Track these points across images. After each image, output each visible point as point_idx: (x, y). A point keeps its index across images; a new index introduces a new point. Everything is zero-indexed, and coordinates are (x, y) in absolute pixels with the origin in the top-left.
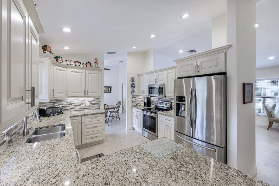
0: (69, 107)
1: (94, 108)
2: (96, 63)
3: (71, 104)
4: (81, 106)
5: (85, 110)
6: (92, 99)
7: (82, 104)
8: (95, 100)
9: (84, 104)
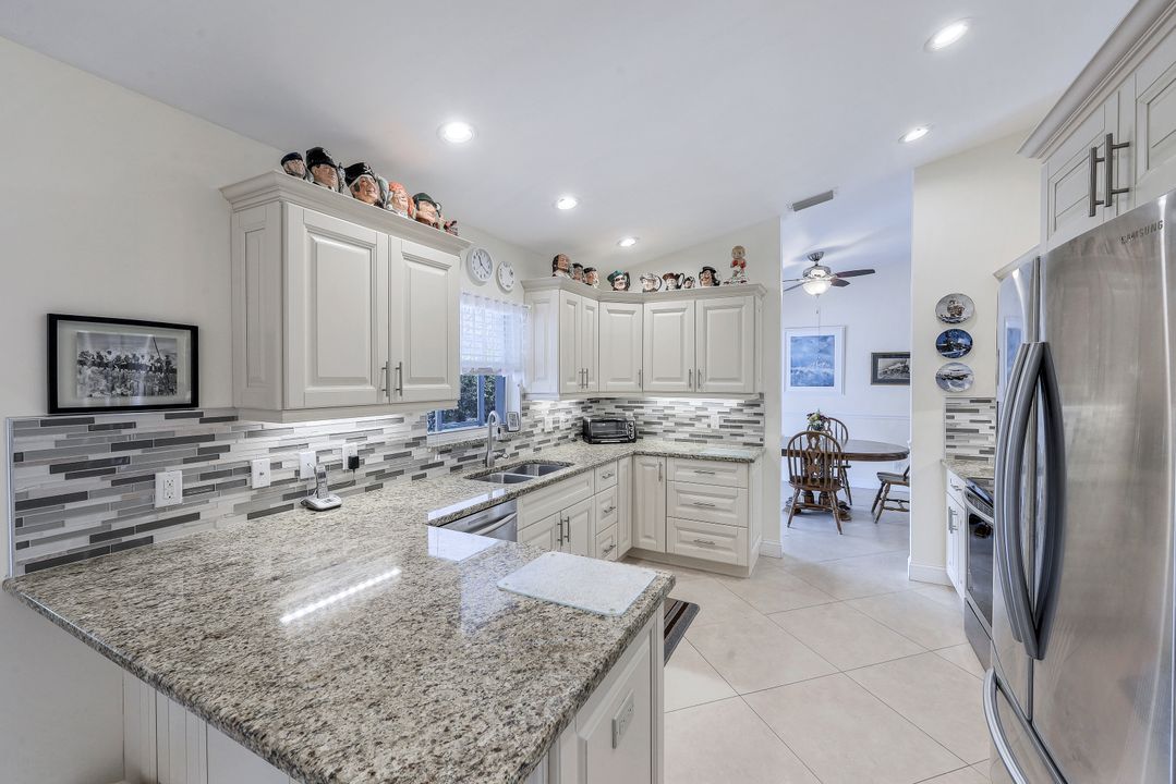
0: (660, 427)
1: (739, 439)
2: (735, 264)
3: (666, 417)
4: (693, 425)
5: (706, 442)
6: (733, 403)
7: (699, 418)
8: (741, 410)
9: (704, 420)
